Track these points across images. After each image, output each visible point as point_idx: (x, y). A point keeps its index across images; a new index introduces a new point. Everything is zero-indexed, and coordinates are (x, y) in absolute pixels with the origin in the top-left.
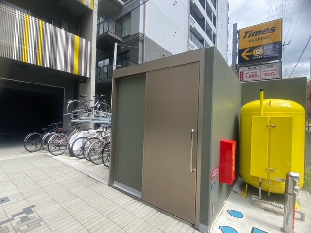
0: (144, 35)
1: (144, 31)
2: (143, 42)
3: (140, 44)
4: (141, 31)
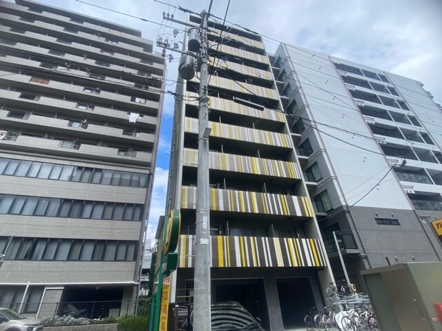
0: (347, 206)
1: (346, 203)
2: (349, 212)
3: (348, 215)
4: (343, 204)
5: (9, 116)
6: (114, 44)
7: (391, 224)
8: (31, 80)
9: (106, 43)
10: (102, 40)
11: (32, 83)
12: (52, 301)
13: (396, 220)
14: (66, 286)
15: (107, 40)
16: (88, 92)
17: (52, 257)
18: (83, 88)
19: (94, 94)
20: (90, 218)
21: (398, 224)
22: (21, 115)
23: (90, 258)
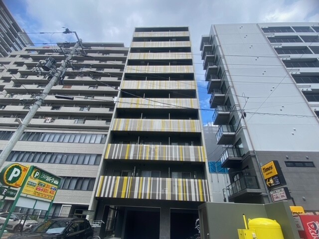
0: (254, 151)
2: (255, 156)
5: (52, 109)
6: (107, 56)
7: (304, 166)
8: (63, 88)
9: (103, 56)
10: (100, 55)
11: (63, 89)
12: (65, 213)
13: (312, 162)
14: (73, 205)
15: (103, 54)
16: (91, 89)
17: (67, 188)
18: (88, 87)
19: (95, 89)
20: (88, 164)
21: (314, 166)
22: (58, 108)
23: (86, 189)
